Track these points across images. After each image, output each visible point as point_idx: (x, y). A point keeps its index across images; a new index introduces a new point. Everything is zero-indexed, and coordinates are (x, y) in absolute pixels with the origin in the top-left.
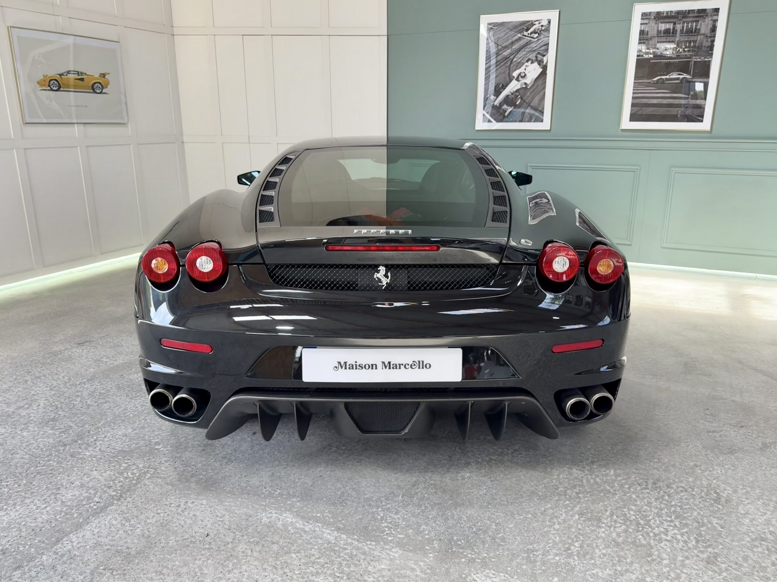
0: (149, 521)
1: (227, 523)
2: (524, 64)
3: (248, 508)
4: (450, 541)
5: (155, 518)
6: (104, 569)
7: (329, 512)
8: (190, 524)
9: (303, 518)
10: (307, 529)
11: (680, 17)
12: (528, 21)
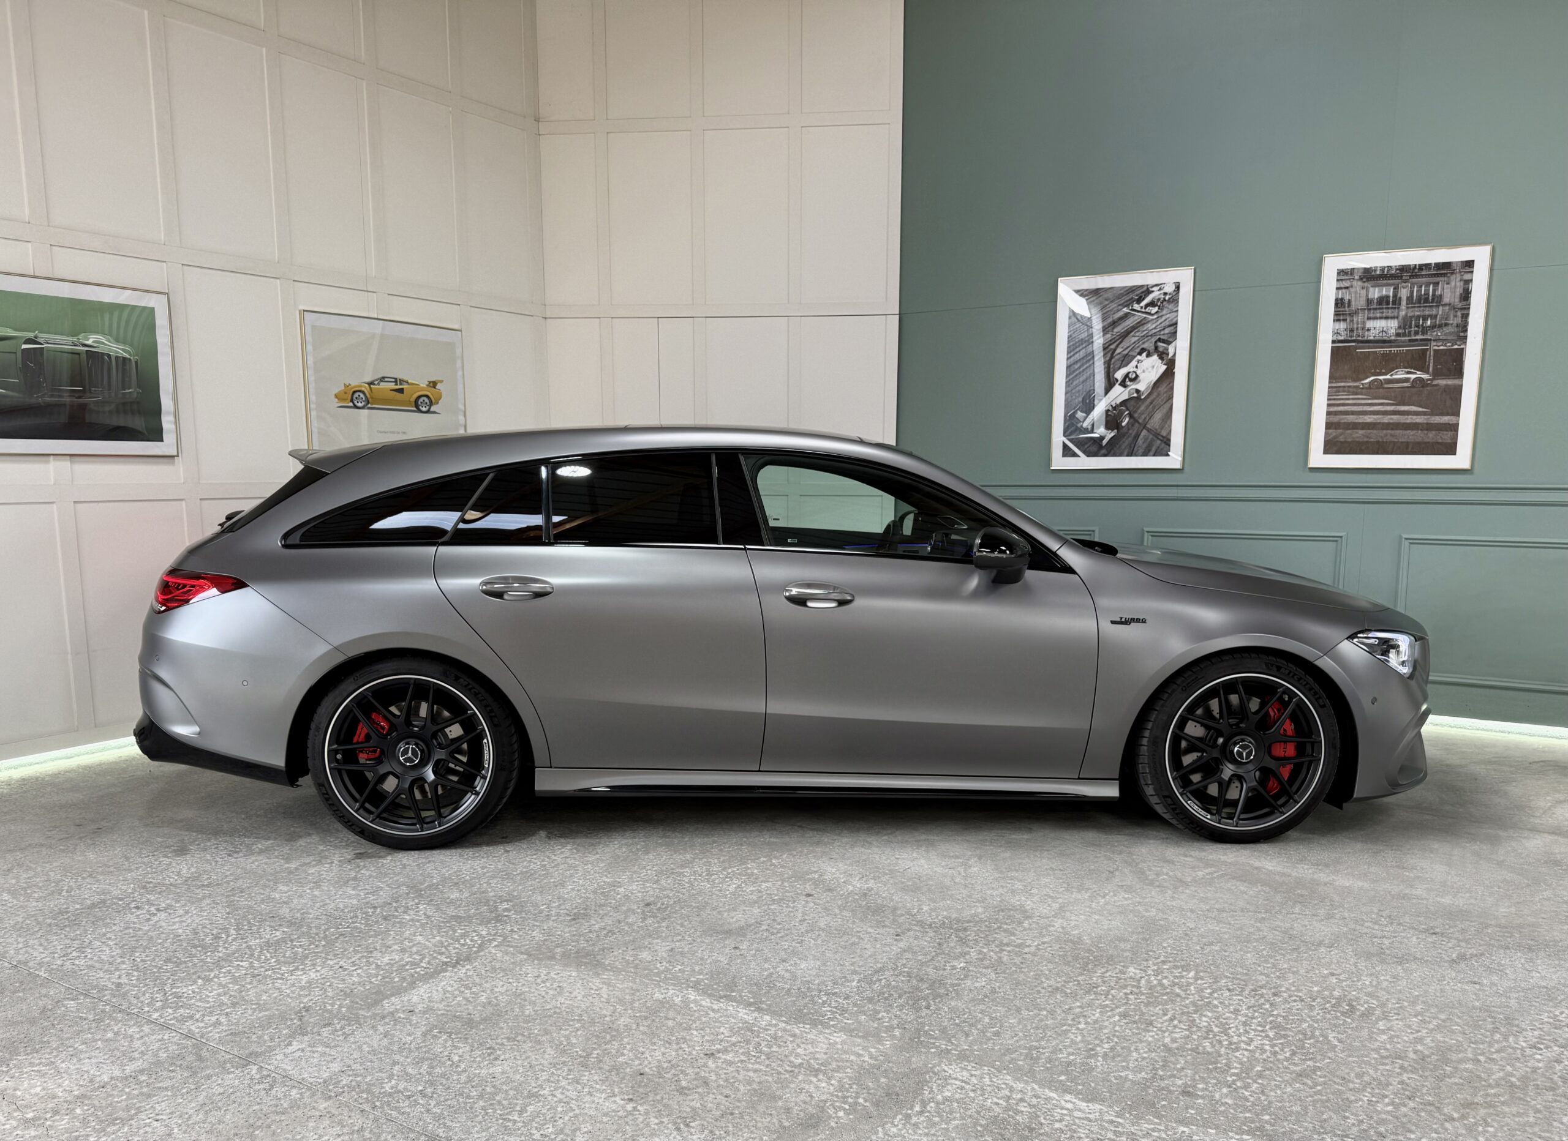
0: (496, 990)
1: (605, 996)
2: (1134, 357)
3: (635, 983)
4: (918, 1030)
5: (505, 988)
6: (440, 1032)
7: (749, 992)
8: (554, 995)
9: (710, 996)
10: (715, 1007)
11: (1406, 276)
12: (1142, 286)
